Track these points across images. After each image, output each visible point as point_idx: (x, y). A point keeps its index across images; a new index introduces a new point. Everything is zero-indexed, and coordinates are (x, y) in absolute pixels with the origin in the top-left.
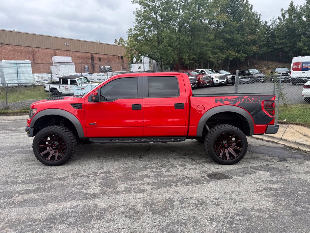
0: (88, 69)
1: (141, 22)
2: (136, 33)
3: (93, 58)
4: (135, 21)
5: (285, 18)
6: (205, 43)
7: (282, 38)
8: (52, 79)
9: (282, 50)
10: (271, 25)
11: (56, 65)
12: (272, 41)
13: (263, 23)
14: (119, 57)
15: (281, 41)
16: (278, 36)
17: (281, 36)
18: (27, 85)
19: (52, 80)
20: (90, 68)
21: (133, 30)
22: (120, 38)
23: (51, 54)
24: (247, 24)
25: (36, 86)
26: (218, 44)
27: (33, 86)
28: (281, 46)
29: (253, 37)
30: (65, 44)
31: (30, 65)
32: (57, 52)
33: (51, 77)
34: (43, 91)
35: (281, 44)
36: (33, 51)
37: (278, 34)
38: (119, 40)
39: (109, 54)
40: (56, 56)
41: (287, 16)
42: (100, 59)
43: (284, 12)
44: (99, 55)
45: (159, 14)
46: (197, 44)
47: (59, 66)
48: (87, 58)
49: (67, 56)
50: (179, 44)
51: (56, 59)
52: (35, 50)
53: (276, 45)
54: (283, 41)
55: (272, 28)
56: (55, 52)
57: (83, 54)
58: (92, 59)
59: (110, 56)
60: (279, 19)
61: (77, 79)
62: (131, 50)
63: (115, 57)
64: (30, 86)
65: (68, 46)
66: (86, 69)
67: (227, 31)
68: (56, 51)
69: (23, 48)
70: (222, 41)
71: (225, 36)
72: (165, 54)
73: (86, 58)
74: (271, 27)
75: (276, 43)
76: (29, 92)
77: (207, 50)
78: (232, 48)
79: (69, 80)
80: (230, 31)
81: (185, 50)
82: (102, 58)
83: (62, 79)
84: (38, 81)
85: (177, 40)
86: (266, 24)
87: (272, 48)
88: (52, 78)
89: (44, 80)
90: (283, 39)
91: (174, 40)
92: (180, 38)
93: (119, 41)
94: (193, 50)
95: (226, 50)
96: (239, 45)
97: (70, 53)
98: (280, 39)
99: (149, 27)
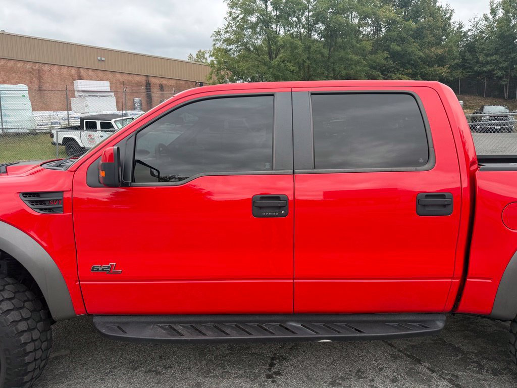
0: (141, 105)
1: (238, 17)
2: (228, 37)
3: (149, 84)
4: (227, 16)
5: (497, 17)
6: (355, 58)
7: (490, 52)
8: (69, 122)
9: (490, 75)
10: (469, 30)
11: (81, 96)
12: (470, 57)
13: (455, 26)
14: (196, 83)
15: (489, 59)
16: (483, 49)
17: (488, 50)
18: (21, 131)
19: (69, 124)
20: (144, 102)
21: (223, 32)
22: (199, 52)
23: (72, 76)
24: (430, 26)
25: (37, 134)
26: (378, 61)
27: (32, 134)
28: (488, 68)
29: (440, 51)
30: (99, 58)
31: (26, 94)
32: (84, 73)
33: (67, 117)
34: (50, 144)
35: (487, 63)
36: (38, 70)
37: (483, 46)
38: (197, 55)
39: (179, 77)
40: (81, 79)
41: (500, 13)
42: (162, 87)
43: (495, 5)
44: (160, 79)
45: (271, 3)
46: (341, 59)
47: (87, 98)
48: (138, 84)
49: (101, 80)
50: (308, 58)
51: (81, 85)
52: (43, 67)
53: (478, 65)
54: (493, 58)
55: (471, 36)
56: (80, 73)
57: (131, 78)
58: (148, 86)
59: (181, 82)
60: (486, 18)
61: (115, 122)
62: (219, 69)
63: (190, 83)
64: (25, 135)
65: (103, 63)
66: (136, 105)
67: (395, 38)
68: (82, 71)
69: (19, 64)
70: (386, 55)
71: (391, 46)
72: (282, 76)
73: (136, 84)
74: (469, 33)
75: (477, 62)
76: (24, 144)
77: (360, 71)
78: (402, 69)
79: (98, 123)
80: (400, 37)
81: (319, 71)
82: (166, 85)
83: (85, 121)
84: (42, 125)
85: (304, 51)
86: (460, 28)
87: (470, 72)
88: (68, 119)
89: (52, 123)
90: (492, 55)
91: (300, 50)
92: (310, 47)
93: (197, 57)
94: (334, 70)
95: (391, 72)
96: (415, 66)
97: (107, 75)
98: (487, 55)
99: (253, 27)
